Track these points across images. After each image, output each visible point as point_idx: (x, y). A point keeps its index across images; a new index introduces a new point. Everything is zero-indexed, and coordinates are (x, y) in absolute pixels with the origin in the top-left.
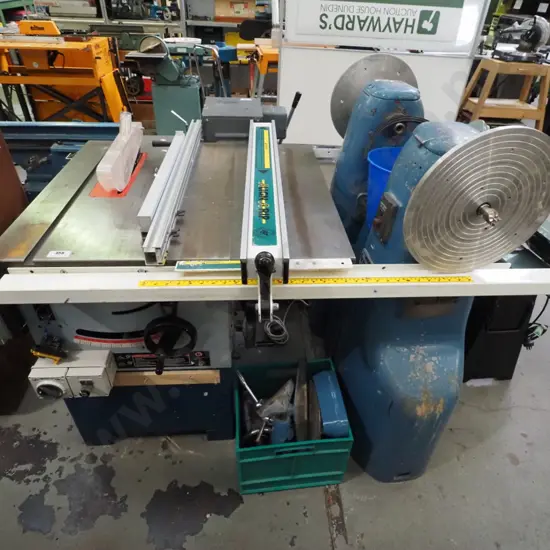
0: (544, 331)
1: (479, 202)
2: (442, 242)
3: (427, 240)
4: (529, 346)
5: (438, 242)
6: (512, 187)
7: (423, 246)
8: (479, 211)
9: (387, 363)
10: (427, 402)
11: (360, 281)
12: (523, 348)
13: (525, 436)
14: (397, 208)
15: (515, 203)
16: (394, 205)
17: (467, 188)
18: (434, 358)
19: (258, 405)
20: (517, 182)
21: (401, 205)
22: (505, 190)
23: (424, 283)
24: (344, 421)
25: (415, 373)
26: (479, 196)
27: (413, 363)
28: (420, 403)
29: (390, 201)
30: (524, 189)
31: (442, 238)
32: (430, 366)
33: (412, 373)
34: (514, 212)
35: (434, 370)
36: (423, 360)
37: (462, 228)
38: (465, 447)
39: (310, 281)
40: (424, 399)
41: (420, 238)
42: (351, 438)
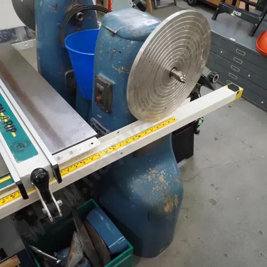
0: (203, 121)
1: (169, 69)
2: (154, 103)
3: (144, 105)
4: (197, 133)
5: (151, 104)
6: (185, 52)
7: (143, 110)
8: (171, 75)
9: (136, 189)
10: (169, 201)
11: (109, 150)
12: (195, 135)
13: (212, 185)
14: (112, 86)
15: (189, 62)
16: (109, 84)
17: (161, 63)
18: (162, 172)
19: (58, 262)
20: (188, 48)
21: (114, 83)
22: (183, 55)
23: (150, 133)
24: (122, 238)
25: (155, 187)
26: (169, 65)
27: (151, 181)
28: (165, 205)
29: (105, 82)
30: (192, 51)
31: (153, 100)
32: (161, 178)
33: (154, 189)
34: (189, 67)
35: (164, 179)
36: (156, 176)
37: (163, 89)
38: (187, 209)
39: (74, 167)
40: (166, 201)
41: (140, 106)
42: (131, 247)
